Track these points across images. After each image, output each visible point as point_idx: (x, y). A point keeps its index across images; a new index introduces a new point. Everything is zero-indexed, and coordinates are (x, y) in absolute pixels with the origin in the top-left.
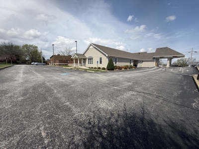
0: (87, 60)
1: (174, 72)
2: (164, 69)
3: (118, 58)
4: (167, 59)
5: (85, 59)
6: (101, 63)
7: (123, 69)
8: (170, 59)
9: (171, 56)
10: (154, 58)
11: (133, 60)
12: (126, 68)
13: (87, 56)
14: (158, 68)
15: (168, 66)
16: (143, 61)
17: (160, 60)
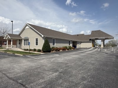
0: (23, 41)
1: (107, 52)
2: (99, 50)
3: (56, 39)
4: (101, 40)
5: (20, 41)
6: (37, 44)
7: (61, 51)
8: (103, 40)
9: (104, 38)
10: (90, 40)
11: (72, 41)
12: (64, 49)
13: (23, 36)
14: (94, 49)
15: (102, 46)
16: (81, 42)
17: (96, 41)
